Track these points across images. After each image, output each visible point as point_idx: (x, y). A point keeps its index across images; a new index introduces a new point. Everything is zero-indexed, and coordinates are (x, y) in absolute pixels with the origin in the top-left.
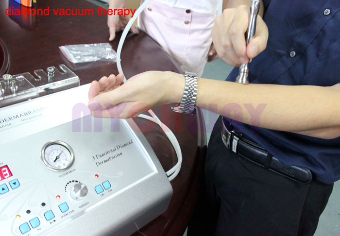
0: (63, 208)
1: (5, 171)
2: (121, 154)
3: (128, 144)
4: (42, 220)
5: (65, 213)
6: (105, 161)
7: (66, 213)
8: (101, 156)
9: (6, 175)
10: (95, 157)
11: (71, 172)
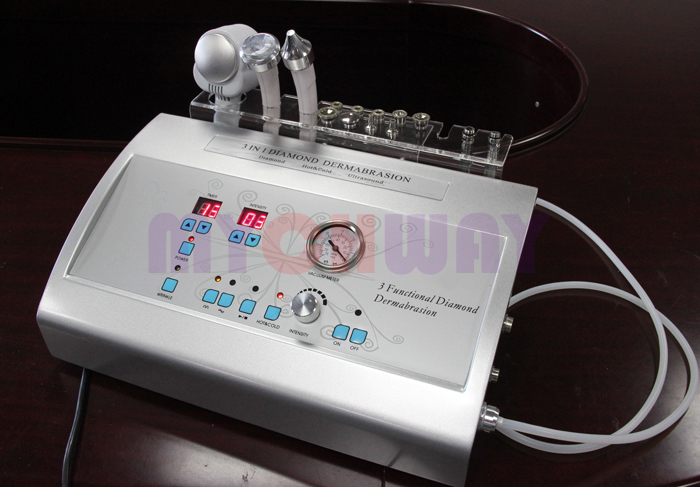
0: (272, 313)
1: (262, 219)
2: (434, 314)
3: (464, 308)
4: (236, 305)
5: (266, 321)
6: (395, 304)
7: (268, 321)
8: (396, 291)
9: (259, 225)
10: (386, 287)
11: (330, 278)
